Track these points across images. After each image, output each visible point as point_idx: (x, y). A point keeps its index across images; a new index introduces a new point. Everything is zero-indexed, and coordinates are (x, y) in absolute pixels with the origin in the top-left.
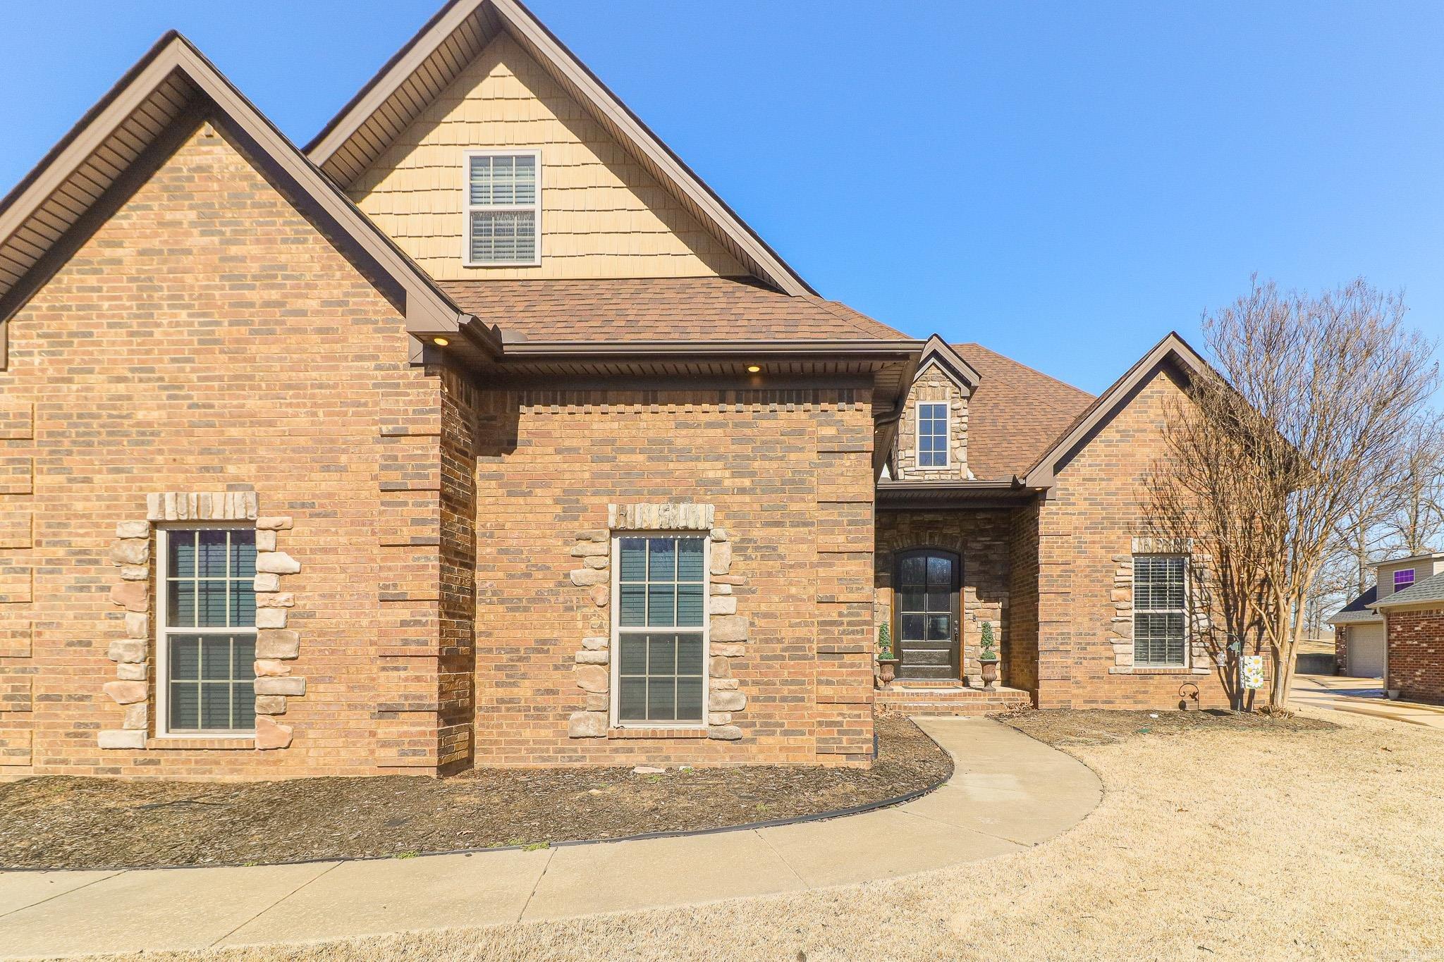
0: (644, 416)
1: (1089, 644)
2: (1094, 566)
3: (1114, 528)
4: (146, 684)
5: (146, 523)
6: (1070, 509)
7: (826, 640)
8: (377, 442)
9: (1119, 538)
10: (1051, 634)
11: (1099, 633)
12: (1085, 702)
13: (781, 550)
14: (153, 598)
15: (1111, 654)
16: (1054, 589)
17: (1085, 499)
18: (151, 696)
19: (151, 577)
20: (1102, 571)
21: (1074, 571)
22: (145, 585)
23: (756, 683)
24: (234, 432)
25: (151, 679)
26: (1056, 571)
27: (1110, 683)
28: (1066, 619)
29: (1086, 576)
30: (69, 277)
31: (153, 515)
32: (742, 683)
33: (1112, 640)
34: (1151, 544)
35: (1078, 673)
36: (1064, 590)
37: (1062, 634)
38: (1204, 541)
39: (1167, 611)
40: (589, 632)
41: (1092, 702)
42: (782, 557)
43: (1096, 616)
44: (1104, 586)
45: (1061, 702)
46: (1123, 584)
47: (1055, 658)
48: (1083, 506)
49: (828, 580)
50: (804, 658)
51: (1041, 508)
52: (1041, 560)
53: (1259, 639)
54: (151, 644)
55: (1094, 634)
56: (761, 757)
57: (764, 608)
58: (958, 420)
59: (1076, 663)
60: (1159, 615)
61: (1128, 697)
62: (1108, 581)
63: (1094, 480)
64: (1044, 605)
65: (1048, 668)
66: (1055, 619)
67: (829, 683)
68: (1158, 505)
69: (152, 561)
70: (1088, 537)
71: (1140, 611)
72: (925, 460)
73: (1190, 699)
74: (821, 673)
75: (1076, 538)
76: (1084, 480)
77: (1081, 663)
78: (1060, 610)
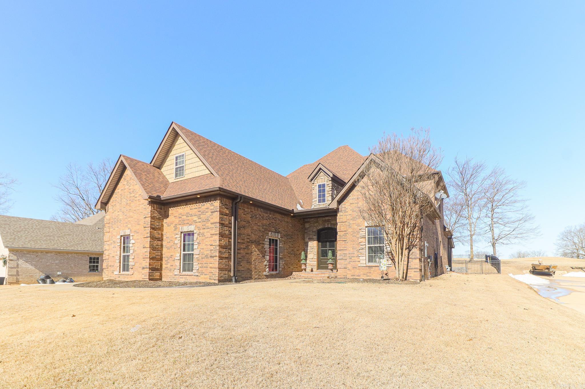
0: (186, 208)
1: (352, 257)
2: (354, 231)
3: (360, 219)
4: (119, 263)
5: (120, 236)
6: (346, 214)
7: (211, 254)
8: (144, 219)
9: (361, 222)
10: (341, 254)
11: (355, 253)
12: (352, 276)
13: (205, 235)
14: (121, 249)
15: (358, 260)
16: (341, 239)
17: (351, 210)
18: (120, 266)
19: (121, 245)
20: (356, 233)
21: (348, 233)
22: (119, 246)
23: (201, 264)
24: (129, 219)
25: (120, 263)
26: (342, 233)
27: (359, 270)
28: (345, 249)
29: (351, 235)
30: (114, 196)
31: (121, 235)
32: (199, 264)
33: (359, 256)
34: (371, 223)
35: (349, 267)
36: (344, 240)
37: (344, 254)
38: (389, 221)
39: (378, 245)
40: (177, 253)
41: (353, 276)
42: (205, 236)
43: (354, 248)
44: (357, 238)
45: (344, 276)
46: (363, 237)
47: (342, 261)
48: (350, 212)
49: (211, 241)
50: (208, 258)
51: (338, 214)
52: (338, 230)
53: (409, 254)
54: (120, 257)
55: (354, 254)
56: (201, 280)
57: (202, 247)
58: (329, 188)
59: (349, 263)
60: (376, 247)
61: (364, 274)
62: (358, 236)
63: (354, 203)
64: (339, 245)
65: (340, 265)
66: (342, 249)
67: (211, 263)
68: (373, 210)
69: (121, 242)
70: (351, 222)
71: (369, 246)
72: (320, 201)
73: (385, 275)
74: (210, 261)
75: (348, 223)
76: (350, 204)
77: (350, 263)
78: (343, 246)
